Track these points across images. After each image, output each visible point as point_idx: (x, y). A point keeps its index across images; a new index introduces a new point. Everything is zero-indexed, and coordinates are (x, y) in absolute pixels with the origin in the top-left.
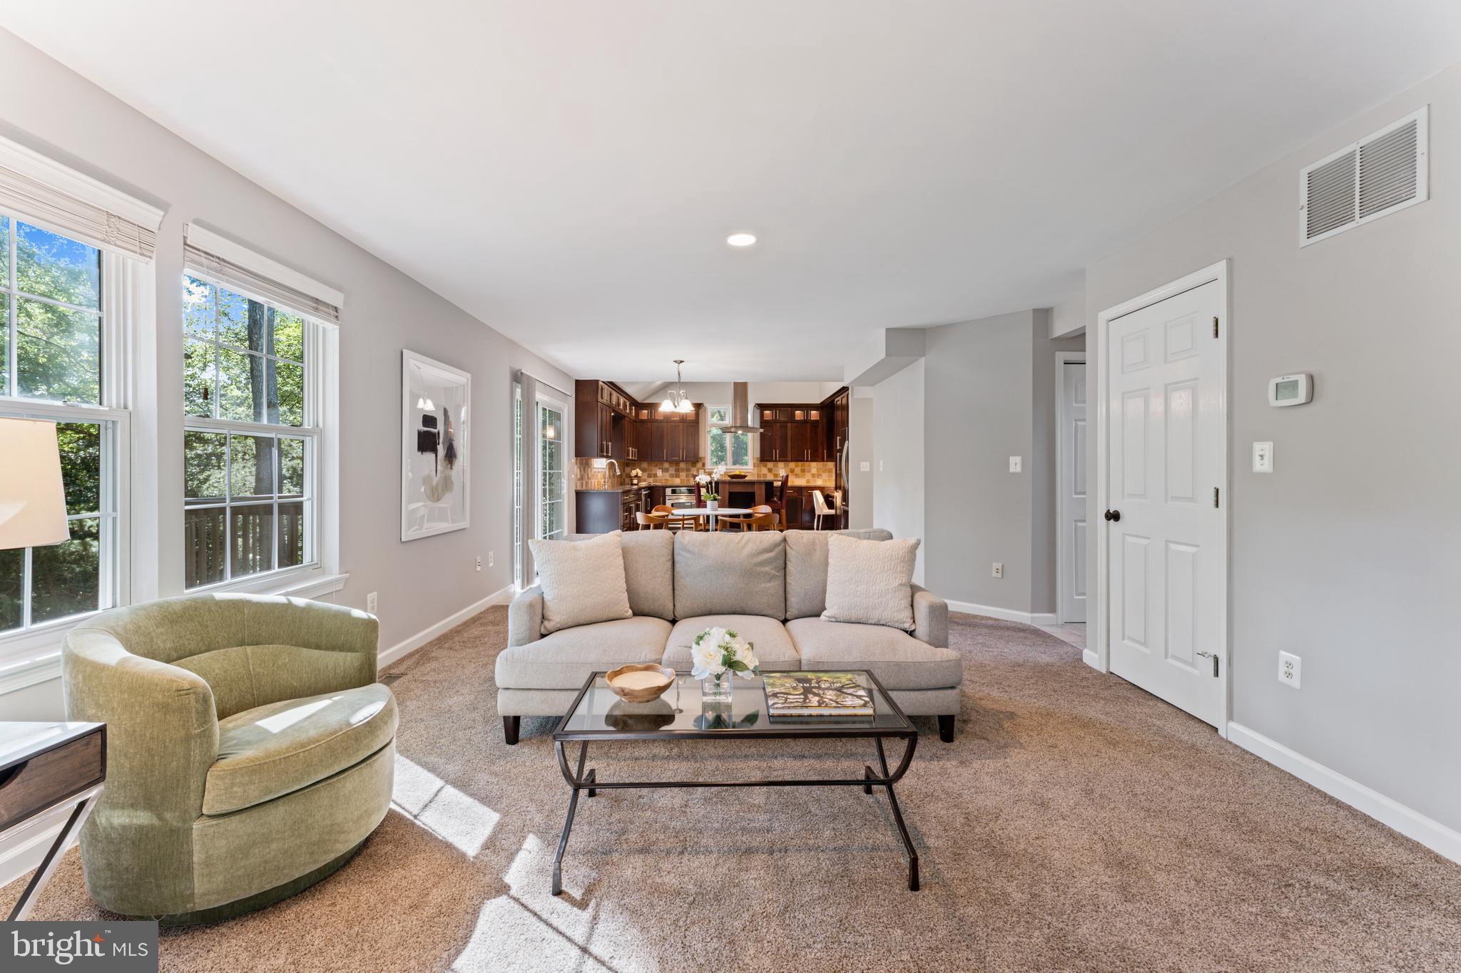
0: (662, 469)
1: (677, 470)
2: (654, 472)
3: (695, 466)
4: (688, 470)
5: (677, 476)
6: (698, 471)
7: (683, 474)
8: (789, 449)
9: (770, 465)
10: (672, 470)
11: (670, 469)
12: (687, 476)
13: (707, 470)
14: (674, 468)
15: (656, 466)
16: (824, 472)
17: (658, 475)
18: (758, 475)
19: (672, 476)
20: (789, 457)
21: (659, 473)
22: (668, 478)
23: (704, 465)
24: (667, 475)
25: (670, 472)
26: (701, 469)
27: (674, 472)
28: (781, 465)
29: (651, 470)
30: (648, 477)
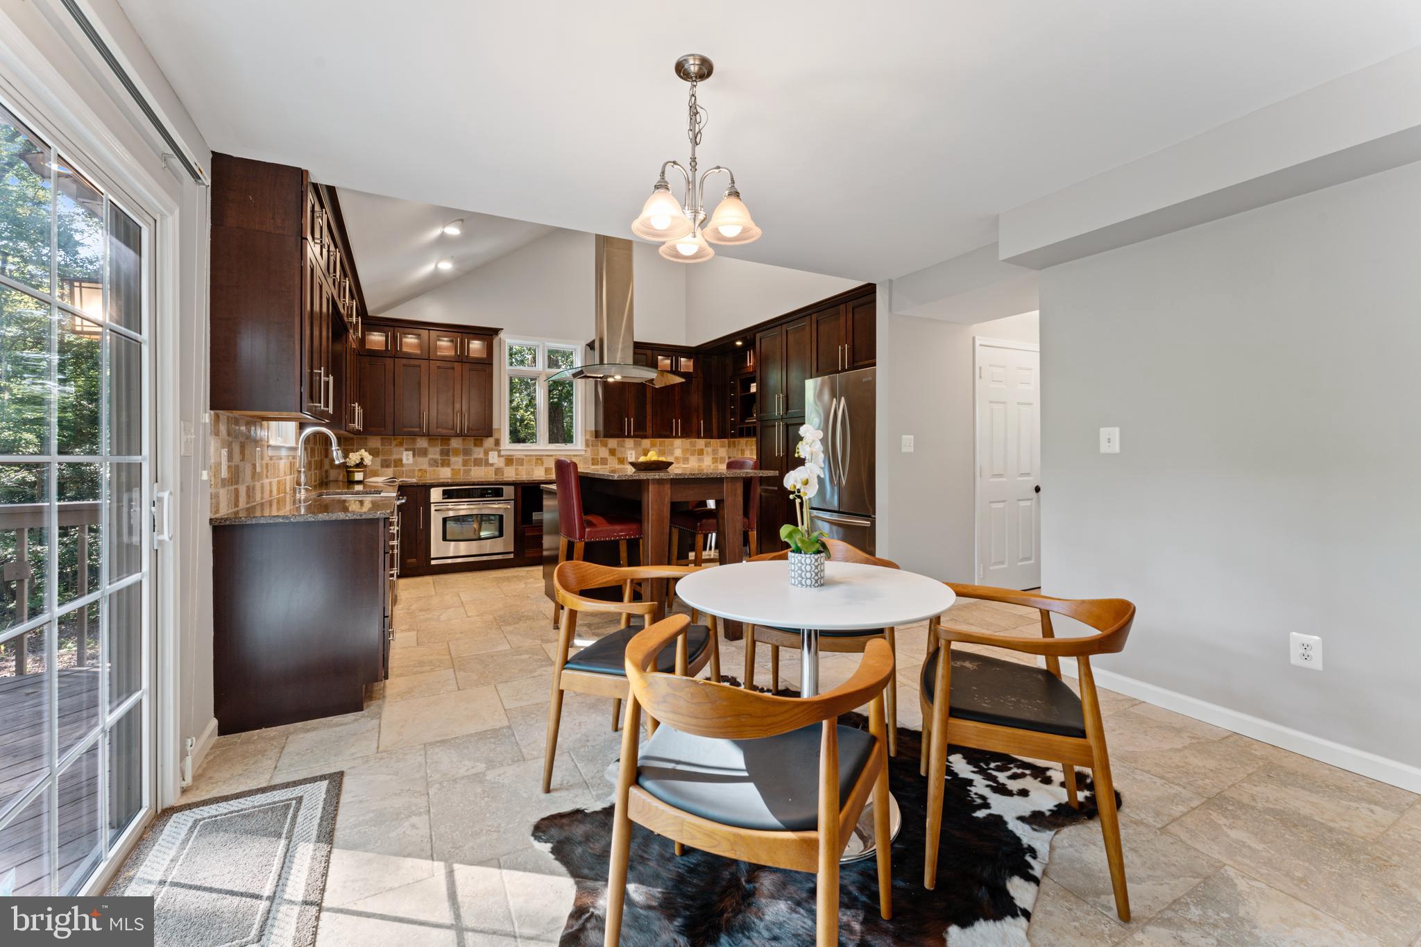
0: (414, 450)
1: (445, 453)
2: (395, 457)
3: (481, 445)
4: (467, 452)
5: (445, 463)
6: (486, 453)
7: (457, 461)
8: (649, 417)
9: (613, 443)
10: (435, 453)
11: (430, 449)
12: (465, 463)
13: (503, 453)
14: (438, 449)
15: (401, 444)
17: (404, 461)
18: (593, 459)
19: (434, 463)
20: (649, 431)
21: (407, 458)
22: (425, 467)
23: (497, 443)
24: (423, 463)
25: (430, 456)
26: (492, 450)
27: (438, 457)
29: (391, 453)
30: (382, 466)
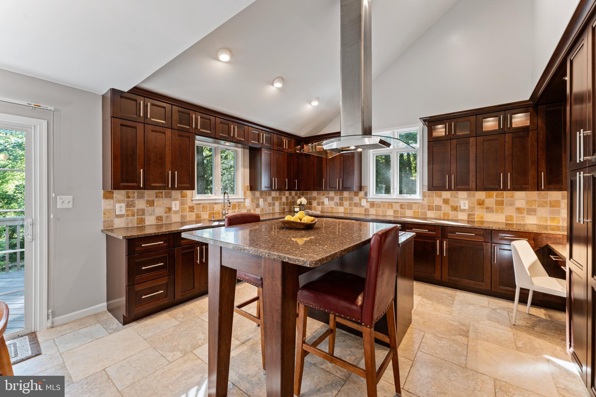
0: (328, 197)
1: (341, 199)
2: (321, 201)
3: (358, 196)
4: (351, 199)
5: (341, 205)
6: (360, 200)
7: (346, 203)
8: (472, 173)
9: (446, 194)
10: (337, 199)
11: (335, 197)
12: (350, 205)
13: (369, 200)
14: (338, 197)
15: (324, 195)
16: (541, 205)
17: (325, 203)
18: (429, 206)
19: (337, 204)
20: (472, 184)
21: (326, 201)
22: (333, 206)
23: (366, 194)
24: (332, 204)
25: (335, 201)
26: (363, 198)
27: (338, 201)
28: (463, 194)
29: (320, 199)
30: (317, 205)
